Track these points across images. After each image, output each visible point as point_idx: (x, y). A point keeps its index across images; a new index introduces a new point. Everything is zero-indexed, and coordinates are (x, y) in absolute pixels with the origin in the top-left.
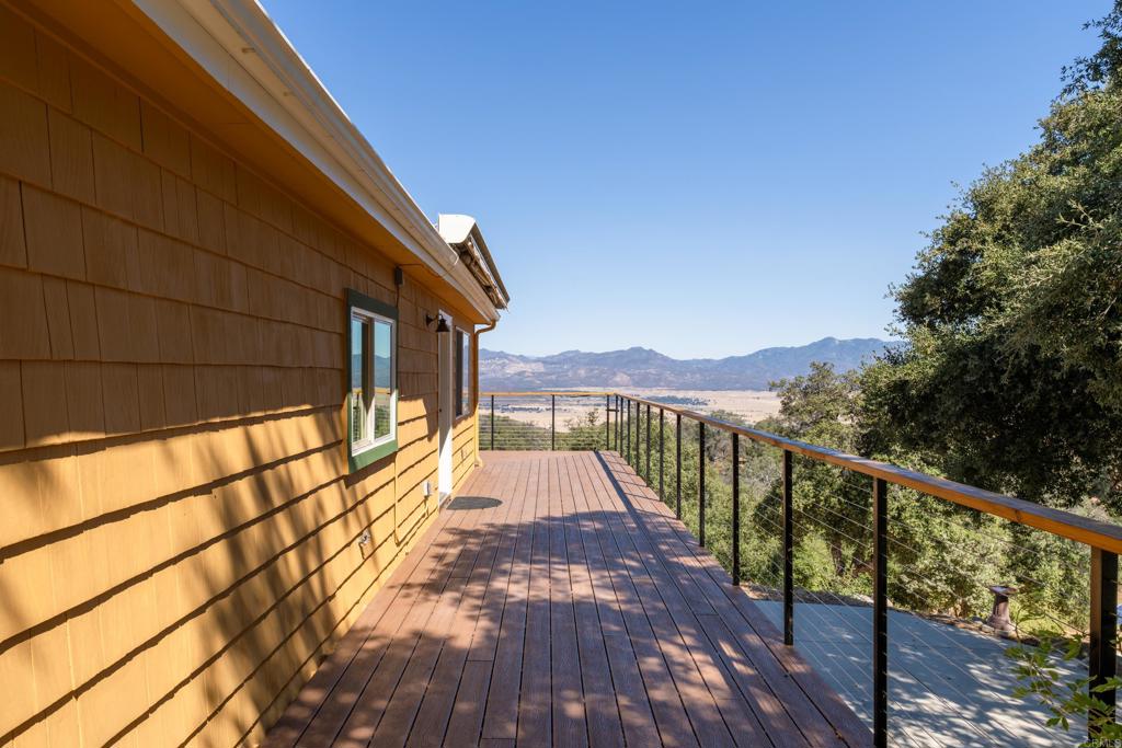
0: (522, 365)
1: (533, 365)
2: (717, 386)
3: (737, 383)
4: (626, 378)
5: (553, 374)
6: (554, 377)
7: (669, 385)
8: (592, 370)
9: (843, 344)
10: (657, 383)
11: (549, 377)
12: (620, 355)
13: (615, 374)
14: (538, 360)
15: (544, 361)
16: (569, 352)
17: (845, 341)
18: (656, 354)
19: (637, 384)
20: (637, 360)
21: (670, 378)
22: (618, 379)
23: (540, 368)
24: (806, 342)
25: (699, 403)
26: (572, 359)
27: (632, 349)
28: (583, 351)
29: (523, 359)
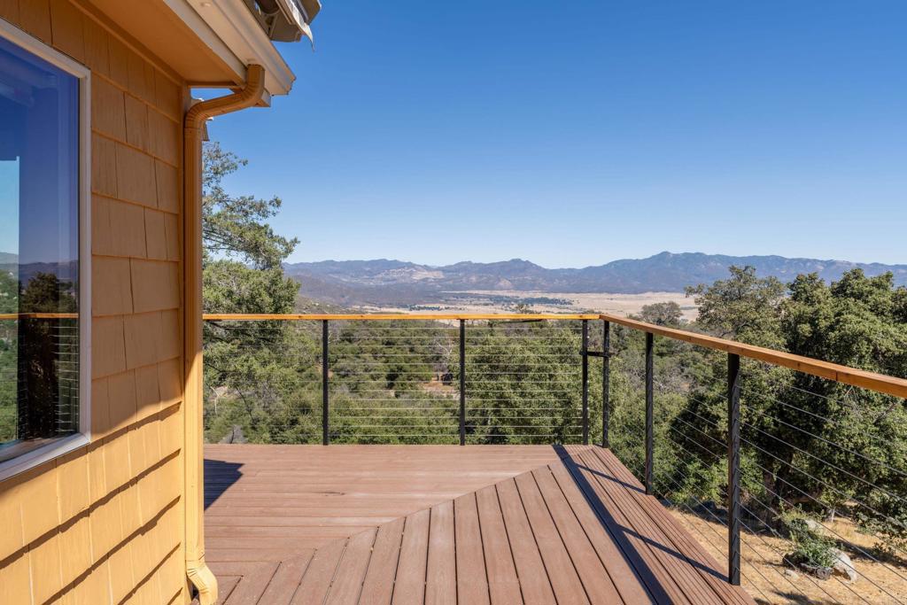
0: (426, 273)
1: (435, 273)
2: (580, 289)
3: (594, 287)
4: (508, 283)
5: (450, 280)
6: (451, 282)
7: (542, 289)
8: (481, 277)
9: (676, 256)
10: (532, 287)
11: (447, 283)
12: (503, 265)
13: (499, 280)
14: (439, 269)
15: (443, 270)
16: (463, 263)
17: (678, 255)
18: (532, 264)
19: (517, 288)
20: (517, 270)
21: (543, 284)
22: (502, 284)
23: (441, 275)
24: (649, 256)
25: (565, 303)
26: (465, 268)
27: (513, 260)
28: (474, 262)
29: (426, 268)
